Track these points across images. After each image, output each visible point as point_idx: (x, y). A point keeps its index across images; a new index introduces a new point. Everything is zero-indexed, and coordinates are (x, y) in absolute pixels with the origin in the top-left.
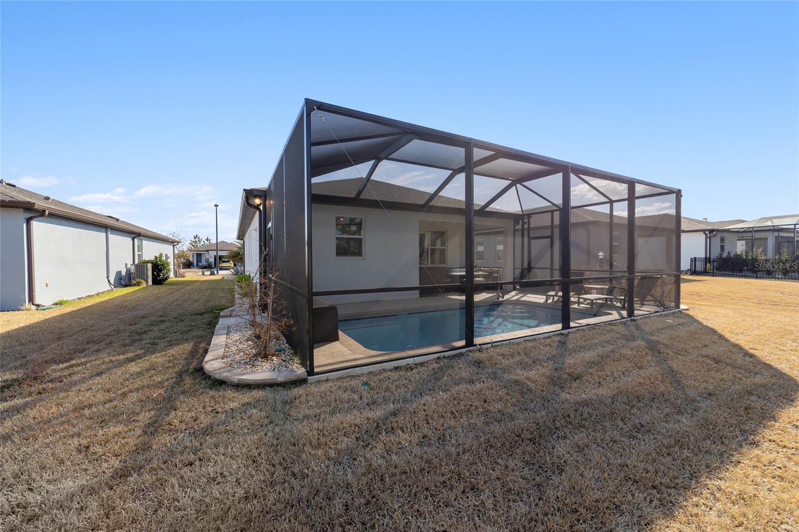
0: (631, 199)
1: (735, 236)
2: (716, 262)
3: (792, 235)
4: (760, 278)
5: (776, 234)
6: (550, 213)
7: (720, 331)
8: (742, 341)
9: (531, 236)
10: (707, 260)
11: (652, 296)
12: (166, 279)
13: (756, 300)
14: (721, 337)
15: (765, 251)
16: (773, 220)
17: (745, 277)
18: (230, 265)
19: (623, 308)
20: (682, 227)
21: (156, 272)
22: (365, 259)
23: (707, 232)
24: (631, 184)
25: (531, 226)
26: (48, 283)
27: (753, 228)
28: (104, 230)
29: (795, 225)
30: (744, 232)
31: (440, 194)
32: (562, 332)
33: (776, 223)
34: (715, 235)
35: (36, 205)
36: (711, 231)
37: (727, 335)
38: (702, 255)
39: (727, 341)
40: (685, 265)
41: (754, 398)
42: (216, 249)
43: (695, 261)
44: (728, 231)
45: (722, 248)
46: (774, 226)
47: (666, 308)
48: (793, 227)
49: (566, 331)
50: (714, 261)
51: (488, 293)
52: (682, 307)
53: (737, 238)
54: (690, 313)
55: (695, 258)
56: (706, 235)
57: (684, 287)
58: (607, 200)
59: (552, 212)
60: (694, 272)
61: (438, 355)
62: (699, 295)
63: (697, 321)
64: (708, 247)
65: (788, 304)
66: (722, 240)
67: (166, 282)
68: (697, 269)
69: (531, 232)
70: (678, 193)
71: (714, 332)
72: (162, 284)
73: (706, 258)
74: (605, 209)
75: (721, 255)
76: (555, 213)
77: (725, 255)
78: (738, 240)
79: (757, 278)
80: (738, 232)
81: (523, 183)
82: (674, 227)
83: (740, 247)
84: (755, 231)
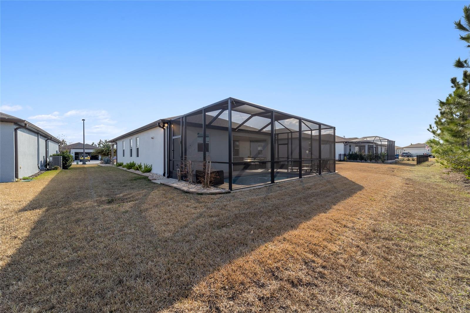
0: (320, 129)
1: (355, 144)
2: (348, 156)
3: (372, 145)
4: (363, 162)
5: (368, 144)
6: (287, 134)
7: (347, 178)
8: (353, 180)
9: (279, 143)
10: (345, 155)
11: (327, 168)
12: (70, 165)
13: (359, 170)
14: (347, 179)
15: (365, 151)
16: (367, 138)
17: (358, 162)
18: (88, 158)
19: (317, 172)
20: (336, 140)
21: (64, 161)
22: (210, 153)
23: (345, 143)
24: (320, 125)
25: (279, 138)
26: (21, 166)
27: (360, 141)
28: (36, 135)
29: (373, 140)
30: (358, 143)
31: (244, 124)
32: (300, 179)
33: (368, 139)
34: (347, 144)
35: (25, 122)
36: (346, 142)
37: (349, 179)
38: (343, 153)
39: (349, 180)
40: (337, 158)
41: (353, 190)
42: (83, 148)
43: (340, 155)
44: (352, 142)
45: (350, 150)
46: (367, 141)
47: (331, 172)
48: (373, 141)
49: (301, 179)
50: (347, 156)
51: (261, 169)
52: (336, 172)
53: (355, 146)
54: (339, 173)
55: (340, 154)
56: (344, 144)
57: (336, 165)
58: (310, 130)
59: (288, 133)
60: (340, 161)
61: (265, 185)
62: (341, 168)
63: (340, 175)
64: (345, 149)
65: (368, 171)
66: (350, 146)
67: (69, 168)
68: (341, 159)
69: (279, 141)
70: (334, 128)
71: (345, 178)
72: (67, 169)
73: (344, 154)
74: (309, 132)
75: (350, 153)
76: (289, 134)
77: (351, 153)
78: (356, 146)
79: (361, 162)
80: (355, 143)
81: (278, 121)
82: (333, 141)
83: (356, 150)
84: (361, 143)
